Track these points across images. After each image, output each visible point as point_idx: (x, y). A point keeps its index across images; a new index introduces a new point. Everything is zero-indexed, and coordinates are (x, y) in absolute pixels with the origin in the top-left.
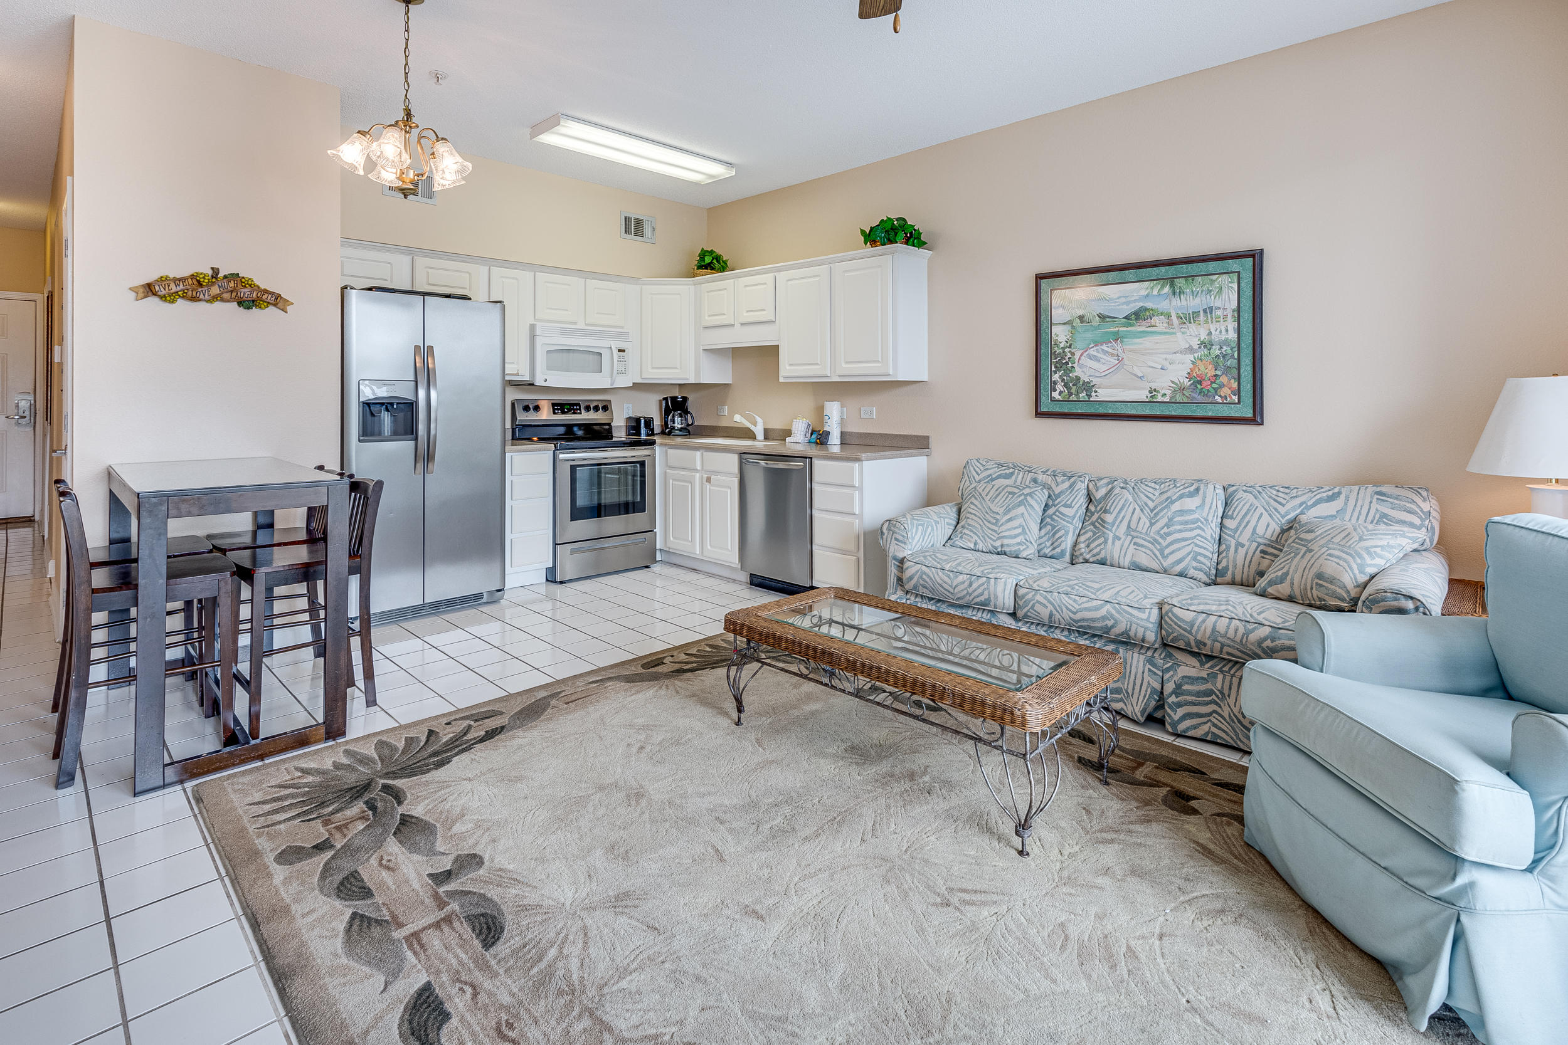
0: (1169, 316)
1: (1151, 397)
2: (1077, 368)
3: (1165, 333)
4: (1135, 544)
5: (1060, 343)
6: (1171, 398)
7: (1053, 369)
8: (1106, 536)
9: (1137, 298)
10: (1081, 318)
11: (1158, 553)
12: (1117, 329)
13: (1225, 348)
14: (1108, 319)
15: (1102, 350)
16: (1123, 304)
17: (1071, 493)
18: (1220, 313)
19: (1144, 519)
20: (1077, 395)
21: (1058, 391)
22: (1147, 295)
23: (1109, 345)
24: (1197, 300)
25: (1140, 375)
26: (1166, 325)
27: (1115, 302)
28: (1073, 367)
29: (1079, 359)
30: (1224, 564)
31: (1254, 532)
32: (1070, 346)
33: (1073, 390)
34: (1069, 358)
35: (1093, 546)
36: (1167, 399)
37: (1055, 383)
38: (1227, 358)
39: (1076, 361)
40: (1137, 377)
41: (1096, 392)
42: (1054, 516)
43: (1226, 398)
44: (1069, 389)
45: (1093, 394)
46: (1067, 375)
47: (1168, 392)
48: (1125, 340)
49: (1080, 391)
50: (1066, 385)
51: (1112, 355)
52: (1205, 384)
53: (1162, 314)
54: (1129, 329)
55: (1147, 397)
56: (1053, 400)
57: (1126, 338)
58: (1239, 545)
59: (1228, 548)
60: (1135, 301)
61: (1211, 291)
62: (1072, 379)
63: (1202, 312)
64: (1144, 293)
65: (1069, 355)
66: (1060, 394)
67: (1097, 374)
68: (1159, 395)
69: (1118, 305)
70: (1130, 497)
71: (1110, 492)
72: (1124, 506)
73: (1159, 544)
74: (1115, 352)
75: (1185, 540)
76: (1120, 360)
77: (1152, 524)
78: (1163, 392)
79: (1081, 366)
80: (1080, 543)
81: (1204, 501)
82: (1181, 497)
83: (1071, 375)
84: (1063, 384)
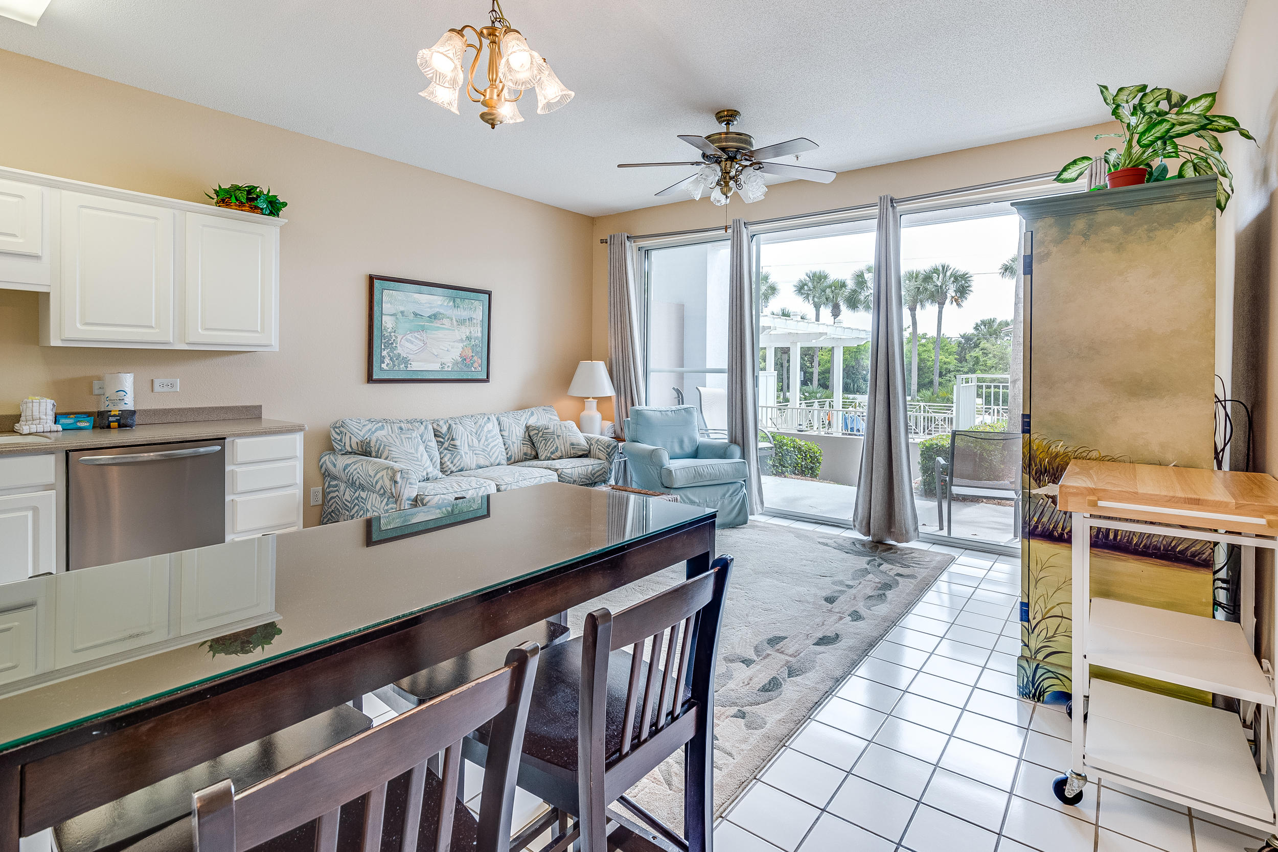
0: (452, 320)
1: (442, 368)
2: (399, 348)
3: (450, 329)
5: (388, 328)
6: (452, 369)
7: (383, 347)
8: (460, 453)
9: (436, 305)
10: (402, 312)
11: (487, 456)
12: (424, 323)
13: (477, 341)
14: (419, 316)
15: (415, 336)
16: (429, 307)
17: (427, 432)
18: (476, 321)
19: (475, 440)
20: (399, 365)
21: (387, 363)
22: (441, 305)
23: (419, 333)
24: (465, 313)
25: (436, 354)
26: (450, 325)
27: (423, 306)
28: (396, 347)
29: (401, 341)
30: (510, 453)
31: (516, 436)
32: (395, 332)
33: (397, 363)
34: (394, 340)
35: (454, 461)
36: (450, 369)
37: (384, 357)
38: (477, 346)
39: (398, 343)
40: (434, 355)
41: (411, 364)
42: (427, 449)
43: (477, 368)
44: (394, 362)
45: (409, 366)
46: (393, 352)
47: (450, 365)
48: (428, 331)
49: (401, 363)
50: (392, 359)
51: (420, 340)
52: (468, 360)
53: (448, 318)
54: (431, 324)
55: (440, 368)
56: (382, 370)
57: (429, 330)
58: (513, 443)
59: (509, 445)
60: (435, 307)
61: (471, 308)
62: (395, 355)
63: (467, 319)
64: (439, 303)
65: (394, 338)
66: (387, 365)
67: (411, 352)
68: (446, 366)
69: (425, 308)
70: (462, 428)
71: (450, 427)
72: (462, 434)
73: (486, 451)
74: (422, 338)
75: (495, 446)
76: (425, 344)
77: (479, 441)
78: (448, 364)
79: (401, 346)
80: (445, 462)
81: (493, 424)
82: (485, 424)
83: (395, 352)
84: (389, 358)
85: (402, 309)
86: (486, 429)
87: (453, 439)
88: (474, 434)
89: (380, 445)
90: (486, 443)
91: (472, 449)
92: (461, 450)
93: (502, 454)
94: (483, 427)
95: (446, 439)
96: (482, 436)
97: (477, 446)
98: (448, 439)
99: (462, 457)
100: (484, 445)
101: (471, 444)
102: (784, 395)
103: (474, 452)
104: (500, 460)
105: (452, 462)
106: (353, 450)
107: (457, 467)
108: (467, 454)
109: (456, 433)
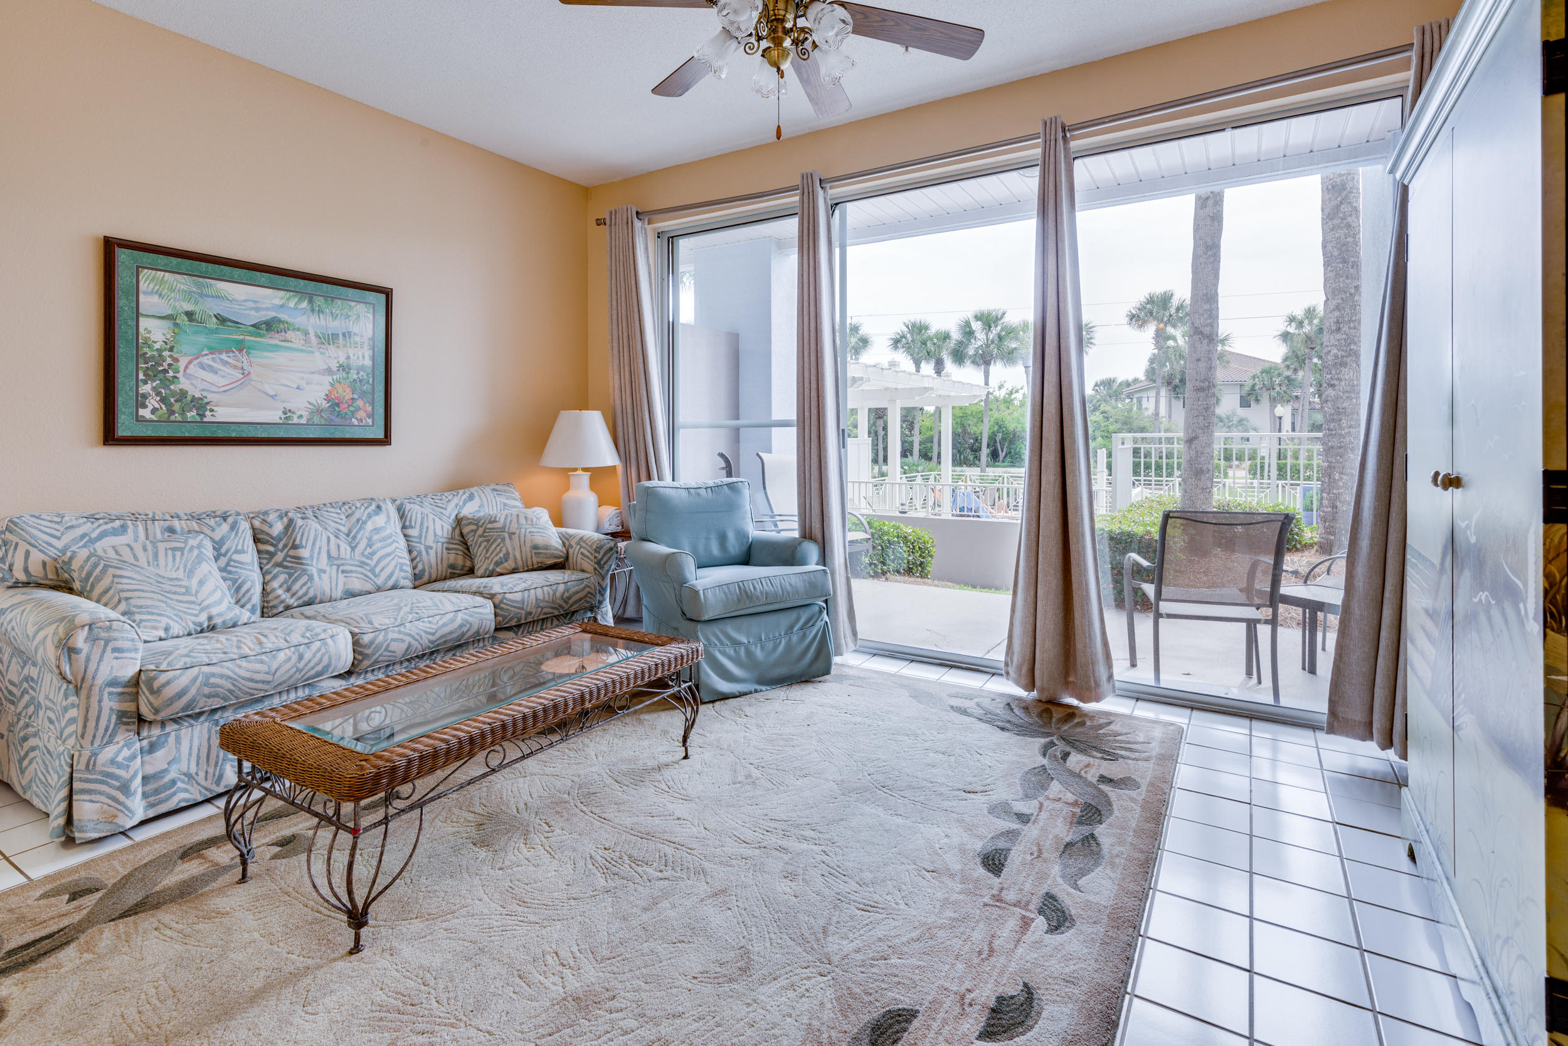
0: (306, 333)
1: (285, 418)
2: (182, 379)
4: (343, 572)
5: (155, 342)
6: (308, 420)
7: (141, 376)
8: (309, 573)
9: (270, 306)
10: (190, 315)
11: (369, 574)
12: (242, 337)
13: (362, 373)
14: (229, 324)
15: (221, 360)
16: (252, 309)
17: (236, 535)
18: (357, 339)
19: (344, 546)
20: (183, 412)
21: (150, 407)
22: (282, 306)
23: (231, 354)
24: (336, 323)
25: (272, 393)
26: (303, 342)
27: (240, 305)
28: (175, 377)
29: (186, 367)
30: (420, 567)
31: (435, 535)
32: (171, 349)
33: (177, 407)
34: (170, 365)
35: (295, 588)
36: (303, 421)
37: (145, 396)
38: (364, 383)
39: (182, 370)
40: (268, 395)
41: (212, 411)
42: (229, 568)
43: (361, 420)
44: (169, 406)
45: (208, 413)
46: (167, 387)
47: (305, 414)
49: (187, 408)
50: (163, 400)
51: (235, 367)
52: (343, 406)
53: (298, 330)
54: (258, 339)
55: (281, 418)
56: (139, 419)
57: (254, 349)
58: (428, 548)
59: (420, 553)
60: (267, 309)
61: (349, 316)
62: (173, 394)
63: (341, 335)
64: (278, 302)
65: (169, 361)
66: (152, 411)
67: (214, 389)
68: (295, 416)
69: (245, 310)
70: (318, 526)
71: (290, 525)
72: (316, 536)
73: (367, 565)
74: (239, 365)
75: (389, 555)
76: (246, 375)
77: (353, 549)
78: (299, 413)
79: (188, 377)
80: (274, 590)
81: (388, 516)
82: (369, 516)
83: (172, 387)
84: (158, 398)
85: (189, 307)
86: (369, 526)
87: (295, 547)
88: (342, 536)
89: (95, 565)
90: (369, 550)
91: (336, 562)
92: (312, 565)
93: (401, 570)
94: (364, 523)
95: (280, 546)
96: (361, 539)
97: (348, 557)
98: (285, 546)
99: (311, 578)
100: (363, 554)
101: (334, 554)
102: (880, 468)
103: (341, 568)
104: (397, 581)
105: (288, 590)
106: (33, 579)
107: (300, 598)
108: (325, 572)
109: (302, 536)
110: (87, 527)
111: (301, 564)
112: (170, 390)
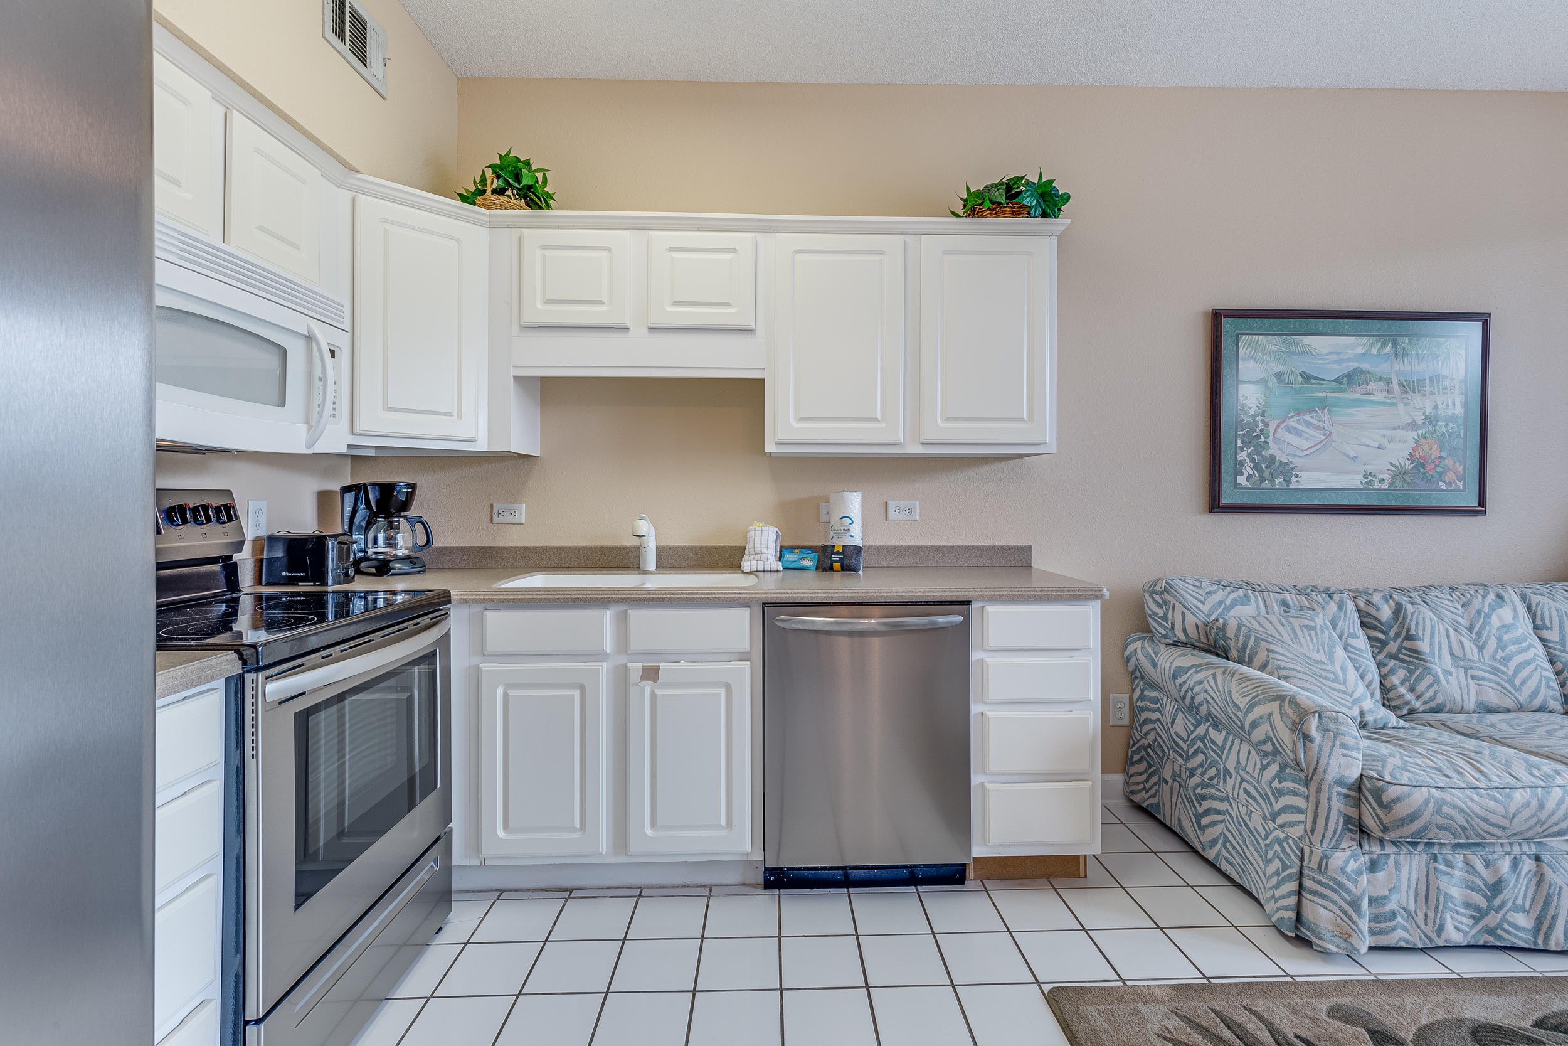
0: (1389, 382)
1: (1366, 483)
2: (1272, 444)
5: (1250, 408)
6: (1390, 484)
7: (1239, 444)
8: (1432, 672)
9: (1351, 356)
12: (1324, 394)
13: (1451, 425)
14: (1313, 381)
15: (1305, 421)
16: (1335, 362)
18: (1447, 383)
20: (1272, 480)
21: (1246, 474)
22: (1364, 354)
23: (1314, 414)
24: (1423, 365)
25: (1353, 454)
26: (1385, 393)
27: (1324, 359)
28: (1266, 443)
29: (1275, 431)
33: (1267, 473)
34: (1262, 430)
36: (1385, 486)
37: (1242, 464)
38: (1454, 437)
39: (1271, 434)
40: (1348, 456)
41: (1297, 476)
43: (1449, 484)
44: (1261, 471)
45: (1293, 479)
46: (1259, 453)
47: (1386, 477)
49: (1275, 474)
50: (1256, 467)
51: (1317, 428)
52: (1428, 467)
53: (1381, 379)
54: (1340, 395)
55: (1361, 483)
56: (1238, 486)
60: (1349, 360)
61: (1438, 356)
62: (1264, 458)
63: (1427, 380)
64: (1360, 350)
65: (1261, 426)
66: (1248, 479)
67: (1298, 453)
68: (1376, 480)
69: (1328, 363)
70: (1431, 614)
71: (1398, 610)
72: (1432, 627)
73: (1503, 673)
74: (1321, 425)
75: (1528, 663)
76: (1328, 436)
77: (1481, 649)
78: (1381, 476)
79: (1277, 441)
80: (1394, 687)
81: (1515, 610)
82: (1492, 609)
83: (1263, 453)
84: (1252, 465)
85: (1277, 368)
86: (1495, 621)
87: (1409, 637)
88: (1464, 631)
89: (1248, 636)
90: (1500, 654)
91: (1462, 663)
92: (1435, 663)
93: (1549, 687)
94: (1488, 616)
95: (1392, 634)
96: (1488, 637)
97: (1476, 658)
98: (1397, 635)
99: (1436, 680)
100: (1494, 658)
101: (1458, 652)
103: (1470, 672)
104: (1545, 701)
105: (1412, 690)
106: (1191, 640)
107: (1426, 702)
108: (1451, 674)
109: (1417, 624)
110: (1220, 595)
111: (1422, 660)
112: (1262, 456)
